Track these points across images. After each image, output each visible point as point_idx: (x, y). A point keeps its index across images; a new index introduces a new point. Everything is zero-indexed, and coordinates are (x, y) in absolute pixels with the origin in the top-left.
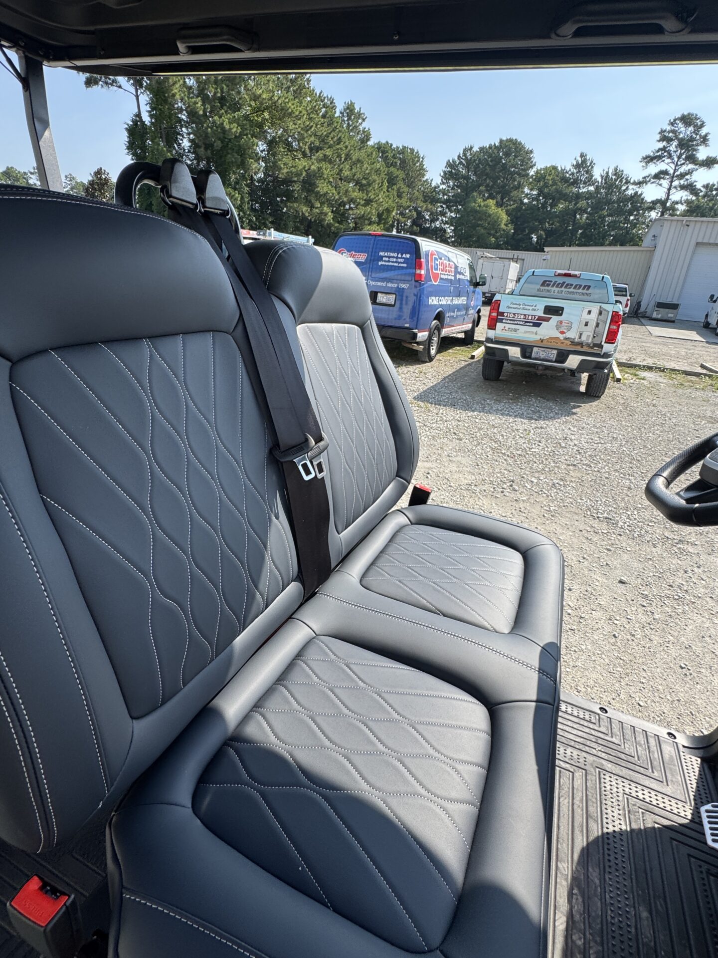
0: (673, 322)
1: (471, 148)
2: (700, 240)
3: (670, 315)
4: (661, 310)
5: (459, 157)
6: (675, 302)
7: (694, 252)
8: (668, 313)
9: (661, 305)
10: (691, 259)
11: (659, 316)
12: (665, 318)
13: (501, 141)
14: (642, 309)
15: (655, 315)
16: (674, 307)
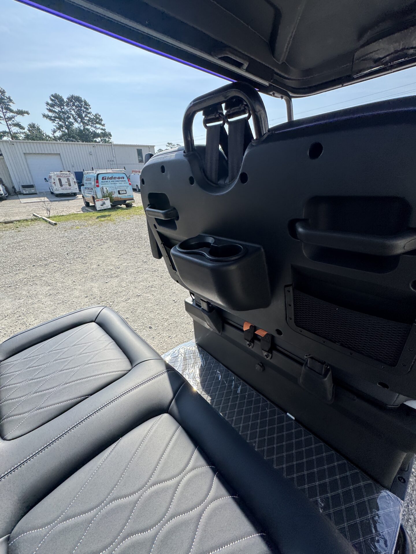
0: (36, 194)
2: (25, 152)
3: (32, 191)
4: (26, 189)
6: (32, 184)
7: (26, 159)
8: (30, 190)
9: (24, 187)
10: (26, 162)
11: (27, 192)
12: (31, 193)
14: (17, 190)
15: (25, 192)
16: (32, 186)
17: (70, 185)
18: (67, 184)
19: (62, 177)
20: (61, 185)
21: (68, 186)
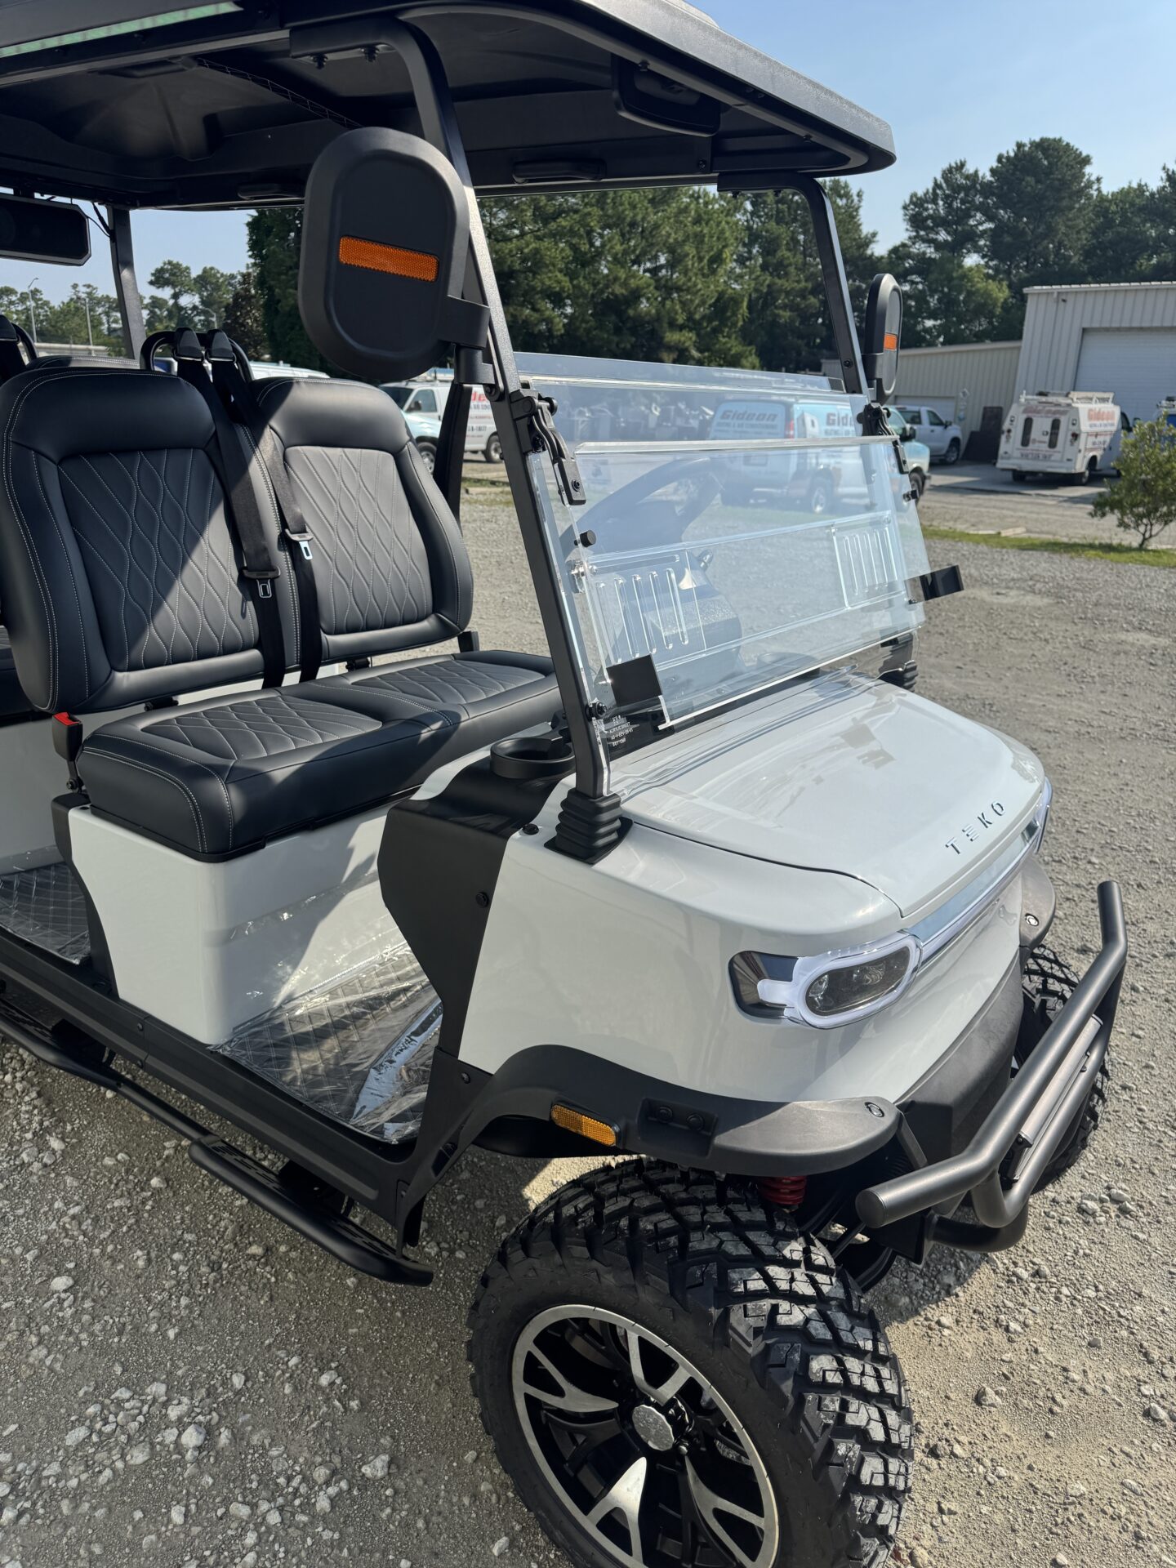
1: (962, 165)
2: (1086, 325)
5: (937, 186)
7: (1081, 349)
10: (1078, 358)
13: (1020, 146)
17: (1052, 444)
18: (1047, 439)
19: (1038, 412)
20: (1025, 441)
21: (1045, 447)
